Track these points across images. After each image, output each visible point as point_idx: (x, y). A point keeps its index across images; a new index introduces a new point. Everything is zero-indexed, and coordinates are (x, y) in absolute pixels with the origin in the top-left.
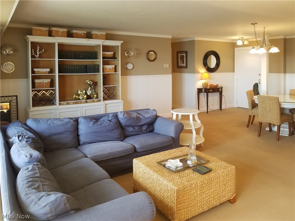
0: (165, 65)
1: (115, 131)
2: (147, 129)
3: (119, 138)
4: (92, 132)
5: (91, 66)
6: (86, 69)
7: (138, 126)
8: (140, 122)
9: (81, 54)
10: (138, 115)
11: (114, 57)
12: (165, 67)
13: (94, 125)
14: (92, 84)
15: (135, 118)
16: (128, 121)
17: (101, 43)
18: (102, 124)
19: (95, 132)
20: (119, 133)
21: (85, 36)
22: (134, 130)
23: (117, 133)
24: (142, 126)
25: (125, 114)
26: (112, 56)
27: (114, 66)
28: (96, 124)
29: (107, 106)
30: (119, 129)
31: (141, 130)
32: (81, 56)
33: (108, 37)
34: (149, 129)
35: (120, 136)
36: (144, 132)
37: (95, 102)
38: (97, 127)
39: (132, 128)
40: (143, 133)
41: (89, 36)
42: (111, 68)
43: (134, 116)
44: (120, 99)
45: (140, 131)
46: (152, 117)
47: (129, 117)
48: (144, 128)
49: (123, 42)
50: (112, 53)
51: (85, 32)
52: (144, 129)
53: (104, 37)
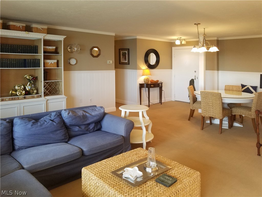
0: (108, 61)
1: (58, 132)
2: (94, 128)
3: (63, 140)
4: (30, 135)
5: (31, 61)
6: (24, 63)
7: (85, 125)
8: (87, 120)
9: (18, 48)
10: (84, 113)
11: (56, 52)
12: (108, 63)
13: (33, 126)
14: (32, 79)
15: (82, 117)
16: (74, 120)
17: (43, 37)
18: (42, 124)
19: (35, 135)
20: (63, 134)
21: (24, 29)
22: (80, 129)
23: (60, 134)
24: (89, 124)
25: (70, 112)
26: (54, 51)
27: (56, 61)
28: (36, 125)
29: (48, 102)
30: (63, 129)
31: (88, 129)
32: (19, 49)
33: (50, 31)
34: (97, 127)
35: (65, 137)
36: (91, 131)
37: (35, 98)
38: (37, 129)
39: (78, 127)
40: (90, 132)
41: (28, 29)
42: (53, 63)
43: (79, 114)
44: (63, 95)
45: (87, 130)
46: (99, 115)
47: (75, 116)
48: (91, 127)
49: (65, 37)
50: (54, 48)
51: (24, 25)
52: (91, 128)
53: (46, 31)
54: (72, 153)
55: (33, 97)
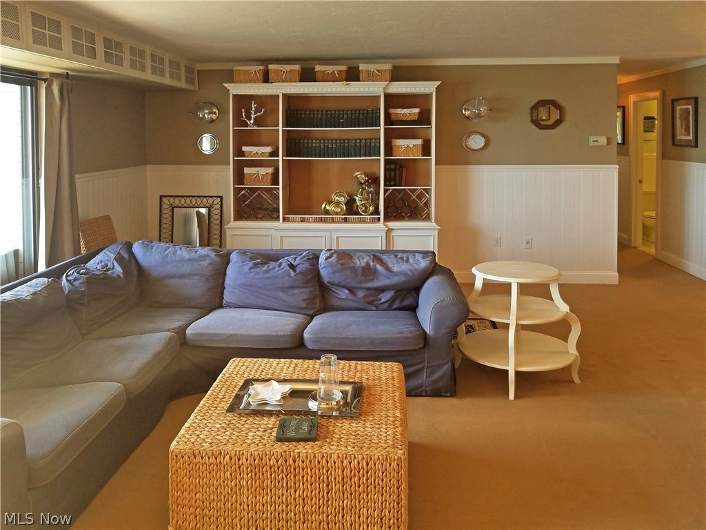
0: (591, 139)
1: (297, 291)
2: (392, 301)
3: (302, 309)
4: (244, 285)
5: (361, 143)
6: (345, 148)
7: (368, 289)
8: (373, 280)
9: (341, 116)
10: (371, 264)
11: (424, 119)
12: (591, 144)
13: (252, 270)
14: (365, 182)
15: (360, 271)
16: (337, 275)
17: (381, 89)
18: (270, 270)
19: (251, 286)
20: (305, 297)
21: (344, 75)
22: (351, 296)
23: (300, 296)
24: (382, 290)
25: (335, 256)
26: (416, 118)
27: (419, 142)
28: (258, 269)
29: (393, 234)
30: (308, 287)
31: (374, 301)
32: (343, 119)
33: (398, 75)
34: (402, 301)
35: (307, 304)
36: (381, 307)
38: (257, 276)
39: (347, 291)
40: (377, 307)
41: (352, 75)
42: (412, 146)
43: (358, 263)
44: (433, 221)
45: (370, 303)
46: (410, 273)
47: (342, 264)
48: (385, 297)
49: (439, 83)
50: (417, 110)
51: (344, 68)
52: (383, 300)
53: (388, 76)
54: (274, 334)
55: (363, 221)
